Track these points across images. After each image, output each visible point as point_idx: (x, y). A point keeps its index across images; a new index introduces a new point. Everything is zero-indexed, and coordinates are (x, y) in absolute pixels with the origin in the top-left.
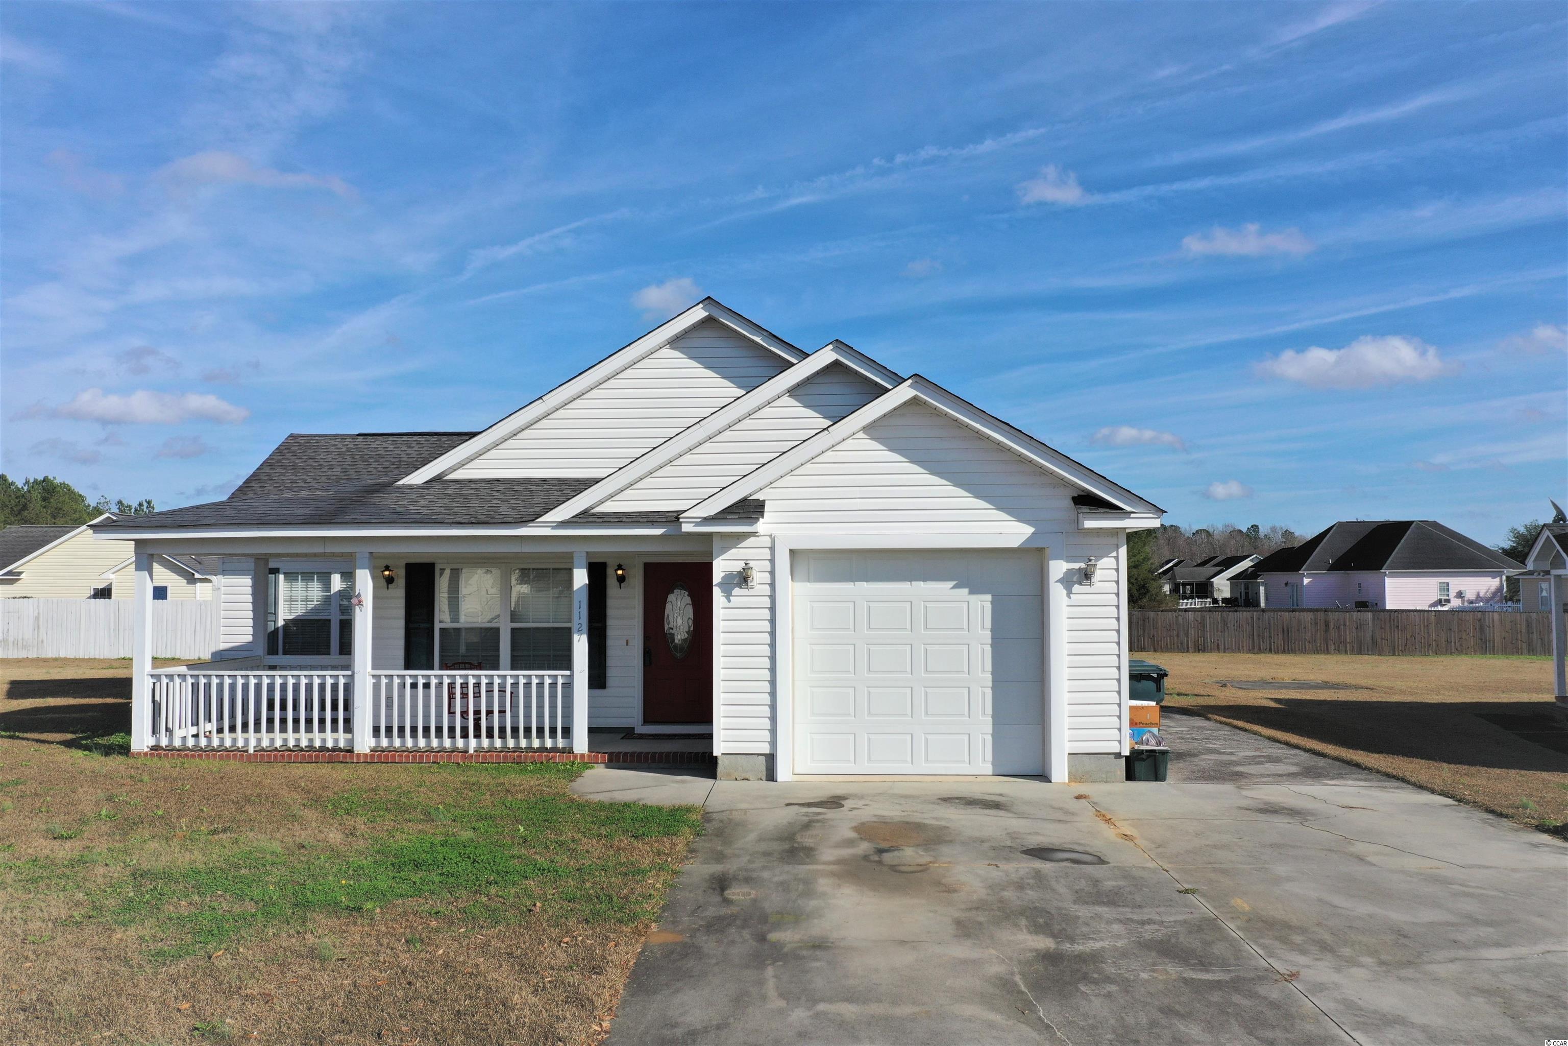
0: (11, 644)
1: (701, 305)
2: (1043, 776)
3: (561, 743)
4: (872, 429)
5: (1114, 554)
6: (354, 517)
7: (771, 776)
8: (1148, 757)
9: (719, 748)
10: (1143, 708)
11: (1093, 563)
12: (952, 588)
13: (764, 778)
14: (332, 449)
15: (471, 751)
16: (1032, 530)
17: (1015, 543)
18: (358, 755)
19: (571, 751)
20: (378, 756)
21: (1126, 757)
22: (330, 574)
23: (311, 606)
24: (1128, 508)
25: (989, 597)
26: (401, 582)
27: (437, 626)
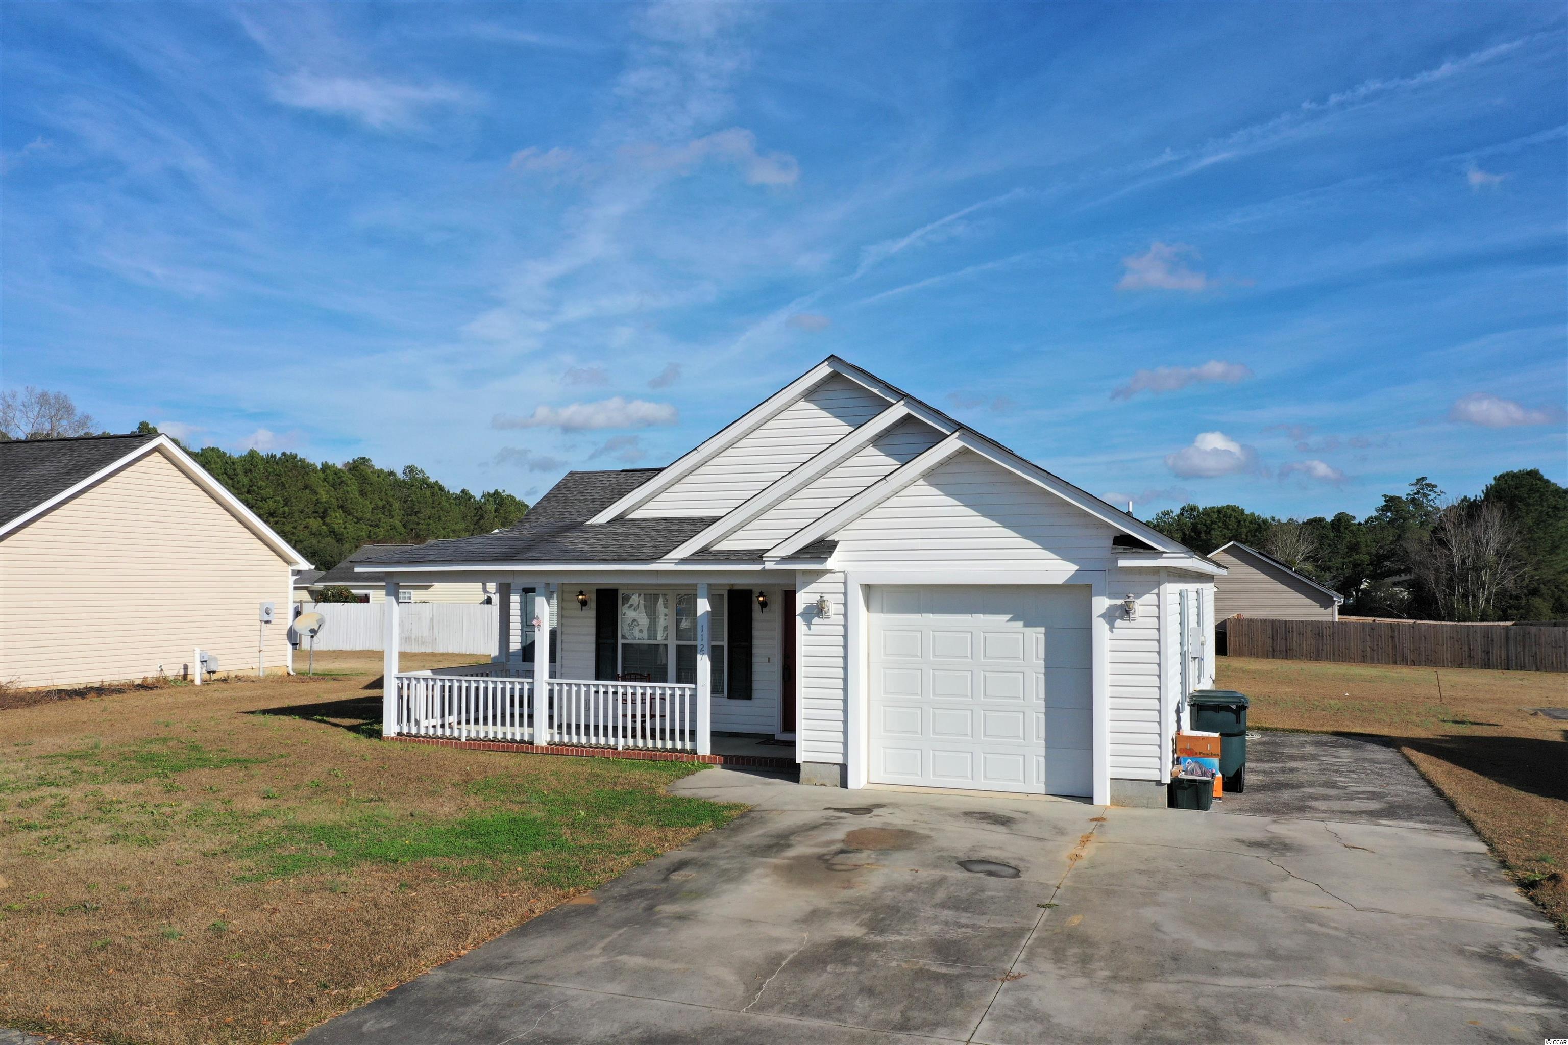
0: (413, 641)
1: (826, 363)
2: (1088, 799)
3: (688, 746)
4: (931, 476)
5: (1156, 591)
6: (530, 554)
7: (844, 784)
8: (1190, 786)
9: (801, 757)
10: (1203, 738)
11: (1131, 599)
12: (1009, 621)
13: (838, 785)
14: (599, 484)
15: (620, 748)
16: (1076, 568)
17: (1060, 580)
18: (537, 747)
19: (694, 751)
20: (554, 749)
21: (1168, 785)
24: (1160, 548)
25: (1042, 630)
26: (593, 605)
27: (620, 642)
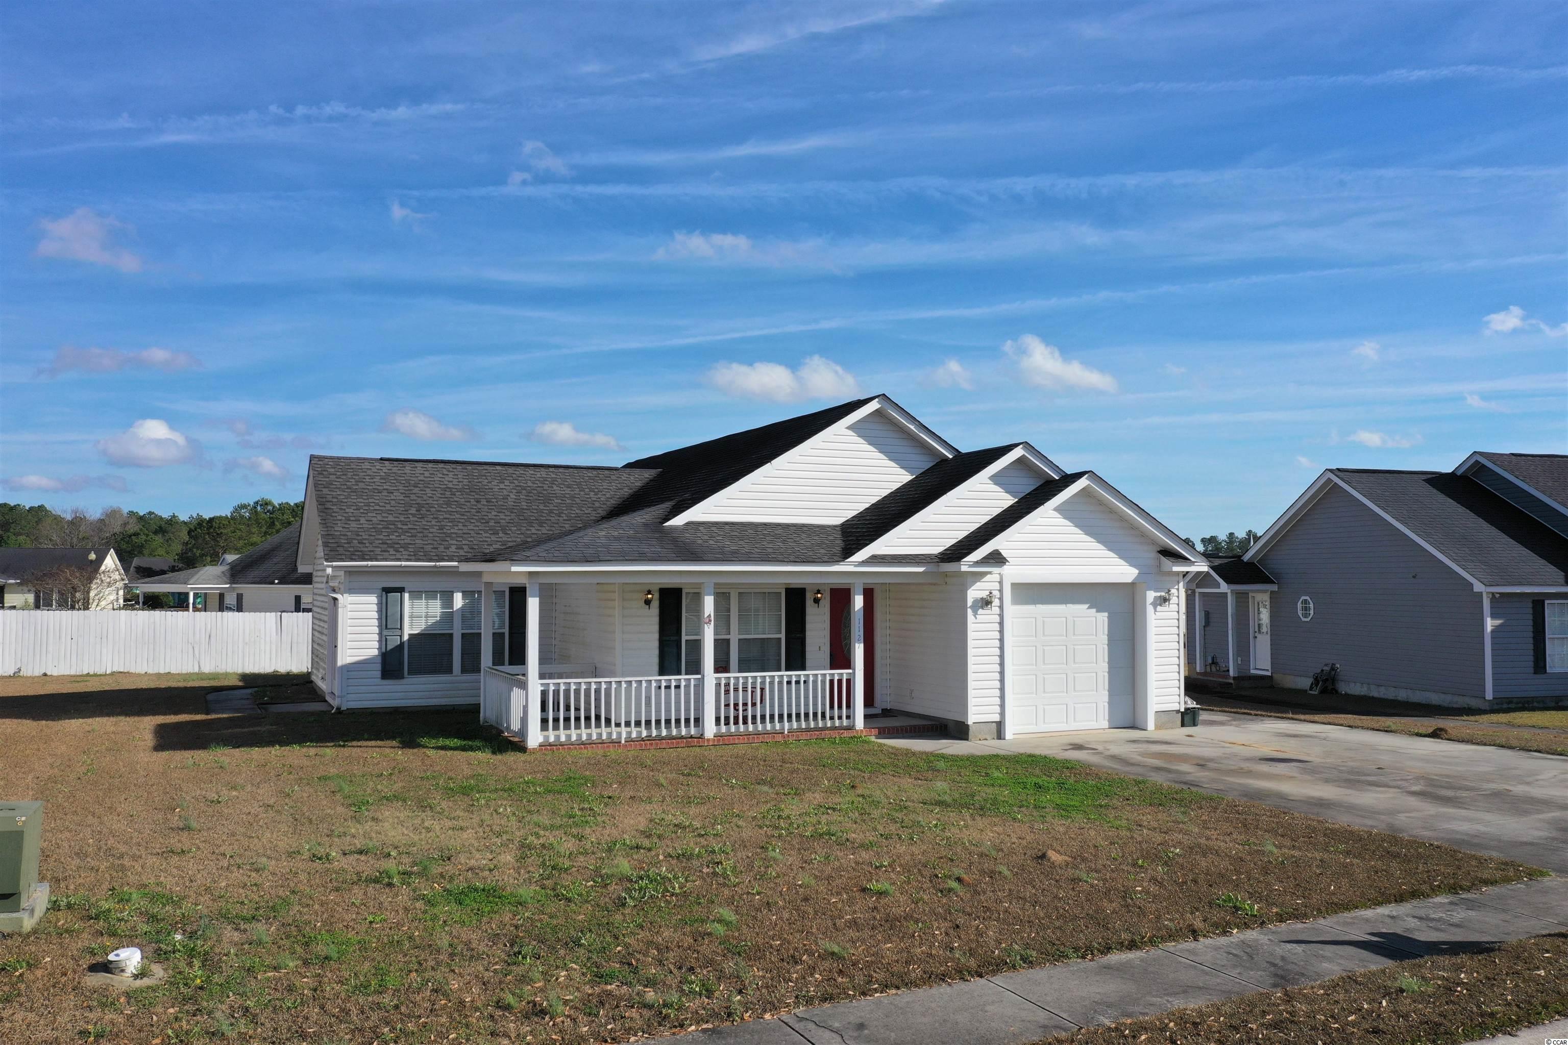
1: (877, 399)
2: (1142, 727)
3: (845, 722)
5: (1177, 587)
7: (1000, 735)
9: (970, 720)
11: (1167, 592)
12: (1087, 608)
13: (997, 737)
17: (1127, 580)
18: (708, 740)
19: (852, 727)
21: (1181, 713)
22: (452, 592)
23: (431, 621)
24: (1193, 559)
25: (1106, 614)
26: (655, 604)
27: (684, 638)
